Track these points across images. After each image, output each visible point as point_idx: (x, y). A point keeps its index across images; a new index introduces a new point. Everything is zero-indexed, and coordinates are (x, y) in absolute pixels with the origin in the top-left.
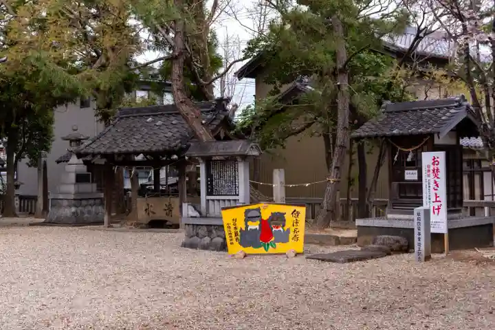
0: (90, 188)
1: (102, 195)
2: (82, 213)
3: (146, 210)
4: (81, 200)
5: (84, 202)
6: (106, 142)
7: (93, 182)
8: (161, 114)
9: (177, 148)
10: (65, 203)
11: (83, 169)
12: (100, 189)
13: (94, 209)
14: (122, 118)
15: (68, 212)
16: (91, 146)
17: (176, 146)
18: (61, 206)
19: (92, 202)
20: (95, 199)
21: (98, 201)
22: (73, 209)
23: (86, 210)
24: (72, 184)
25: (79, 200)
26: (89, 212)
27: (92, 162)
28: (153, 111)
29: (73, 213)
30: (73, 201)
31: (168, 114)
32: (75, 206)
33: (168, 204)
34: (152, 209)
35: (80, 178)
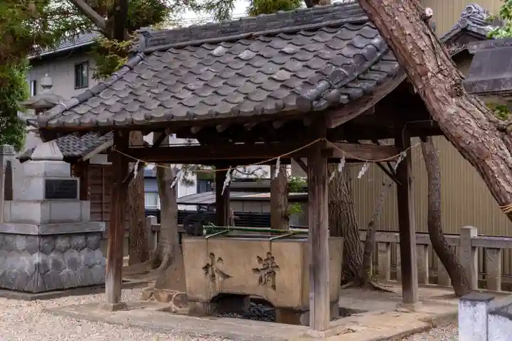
0: (77, 210)
1: (102, 227)
2: (57, 265)
3: (206, 268)
4: (55, 236)
5: (61, 243)
6: (111, 101)
7: (83, 197)
8: (248, 38)
9: (323, 103)
10: (21, 243)
11: (63, 171)
12: (97, 214)
13: (82, 257)
14: (148, 54)
15: (26, 262)
16: (76, 109)
17: (318, 98)
18: (11, 249)
19: (80, 241)
20: (87, 234)
21: (92, 239)
22: (37, 258)
23: (65, 259)
24: (38, 201)
25: (49, 238)
26: (73, 264)
27: (84, 159)
28: (224, 32)
29: (38, 266)
30: (38, 239)
31: (269, 35)
32: (42, 251)
33: (264, 257)
34: (219, 266)
35: (55, 190)
